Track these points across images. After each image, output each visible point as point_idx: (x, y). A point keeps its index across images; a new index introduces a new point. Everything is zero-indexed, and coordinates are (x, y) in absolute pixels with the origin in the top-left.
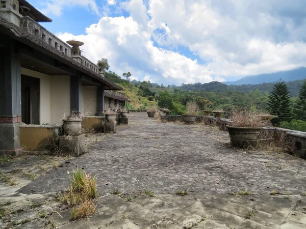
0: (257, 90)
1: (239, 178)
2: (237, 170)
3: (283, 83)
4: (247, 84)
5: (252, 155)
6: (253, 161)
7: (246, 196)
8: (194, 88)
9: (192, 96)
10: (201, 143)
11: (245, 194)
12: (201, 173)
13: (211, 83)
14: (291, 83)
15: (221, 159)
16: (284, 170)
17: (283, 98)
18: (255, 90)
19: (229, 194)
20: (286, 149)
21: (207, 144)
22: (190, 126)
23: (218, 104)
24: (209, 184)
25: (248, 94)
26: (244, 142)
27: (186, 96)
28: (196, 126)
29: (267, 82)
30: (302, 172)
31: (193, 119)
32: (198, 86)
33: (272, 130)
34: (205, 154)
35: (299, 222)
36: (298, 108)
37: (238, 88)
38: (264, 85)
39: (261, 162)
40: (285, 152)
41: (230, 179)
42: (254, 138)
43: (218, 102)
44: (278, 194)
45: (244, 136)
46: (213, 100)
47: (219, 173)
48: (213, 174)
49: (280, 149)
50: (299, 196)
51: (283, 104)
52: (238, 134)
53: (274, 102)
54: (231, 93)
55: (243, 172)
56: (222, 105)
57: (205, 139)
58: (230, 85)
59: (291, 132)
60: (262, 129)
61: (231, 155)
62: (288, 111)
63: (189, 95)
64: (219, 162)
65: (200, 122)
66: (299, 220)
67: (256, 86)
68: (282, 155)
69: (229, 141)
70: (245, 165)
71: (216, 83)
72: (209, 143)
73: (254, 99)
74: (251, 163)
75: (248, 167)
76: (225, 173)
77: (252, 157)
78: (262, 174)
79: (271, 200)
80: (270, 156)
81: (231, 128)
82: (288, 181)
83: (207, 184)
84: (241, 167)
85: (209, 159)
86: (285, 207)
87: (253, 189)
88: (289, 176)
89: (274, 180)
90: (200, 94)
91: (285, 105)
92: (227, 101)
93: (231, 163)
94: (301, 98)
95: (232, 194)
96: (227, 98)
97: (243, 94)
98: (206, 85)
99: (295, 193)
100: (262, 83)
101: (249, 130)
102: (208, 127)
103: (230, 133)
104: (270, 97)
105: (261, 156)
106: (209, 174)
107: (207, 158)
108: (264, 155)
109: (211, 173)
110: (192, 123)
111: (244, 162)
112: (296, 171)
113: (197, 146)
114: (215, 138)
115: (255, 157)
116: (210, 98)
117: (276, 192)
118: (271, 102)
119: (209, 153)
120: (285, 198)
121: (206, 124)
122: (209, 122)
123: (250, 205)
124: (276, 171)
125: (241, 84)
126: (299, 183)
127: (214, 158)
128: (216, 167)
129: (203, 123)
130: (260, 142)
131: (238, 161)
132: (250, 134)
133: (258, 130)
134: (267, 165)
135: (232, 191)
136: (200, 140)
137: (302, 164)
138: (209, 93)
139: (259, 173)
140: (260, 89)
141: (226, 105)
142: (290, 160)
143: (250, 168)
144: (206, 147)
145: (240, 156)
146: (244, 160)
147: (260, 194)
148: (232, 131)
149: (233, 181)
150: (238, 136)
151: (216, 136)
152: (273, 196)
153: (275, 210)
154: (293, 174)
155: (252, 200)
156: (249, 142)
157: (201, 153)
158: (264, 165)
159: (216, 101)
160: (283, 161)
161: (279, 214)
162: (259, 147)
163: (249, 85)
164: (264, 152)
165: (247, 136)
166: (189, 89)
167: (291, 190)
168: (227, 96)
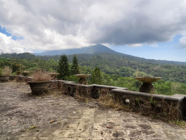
0: (53, 59)
1: (32, 116)
2: (32, 111)
3: (65, 55)
4: (47, 55)
5: (44, 99)
6: (44, 102)
7: (34, 129)
8: (11, 56)
9: (9, 62)
10: (10, 96)
11: (33, 128)
12: (3, 120)
13: (24, 54)
14: (70, 56)
15: (22, 105)
16: (61, 105)
17: (65, 64)
18: (52, 59)
19: (22, 131)
20: (64, 92)
21: (14, 96)
22: (5, 83)
23: (29, 67)
24: (7, 128)
25: (48, 61)
26: (40, 91)
27: (4, 62)
28: (9, 83)
29: (58, 55)
30: (70, 104)
31: (8, 78)
32: (14, 55)
33: (57, 82)
34: (11, 103)
35: (63, 137)
36: (73, 69)
37: (42, 57)
38: (56, 56)
39: (49, 102)
40: (63, 93)
41: (25, 120)
42: (46, 87)
43: (29, 66)
44: (55, 121)
45: (40, 87)
46: (25, 64)
47: (18, 117)
48: (13, 118)
49: (60, 92)
50: (66, 120)
51: (66, 67)
52: (36, 86)
53: (61, 66)
54: (38, 61)
55: (35, 112)
56: (32, 68)
57: (14, 92)
58: (37, 55)
59: (66, 82)
60: (51, 81)
61: (30, 101)
62: (68, 71)
63: (7, 61)
64: (20, 108)
65: (13, 80)
66: (63, 135)
67: (52, 56)
68: (61, 96)
69: (30, 92)
70: (38, 106)
71: (27, 53)
72: (16, 94)
73: (51, 64)
74: (43, 104)
75: (40, 107)
76: (23, 115)
77: (44, 100)
78: (48, 110)
79: (50, 127)
80: (55, 98)
81: (31, 83)
82: (62, 111)
83: (5, 128)
84: (35, 108)
85: (13, 107)
86: (57, 129)
87: (40, 122)
88: (63, 108)
89: (54, 113)
90: (16, 61)
91: (67, 67)
92: (35, 66)
93: (29, 107)
94: (74, 64)
95: (24, 131)
96: (35, 63)
97: (45, 61)
98: (20, 54)
99: (64, 118)
100: (55, 55)
101: (43, 83)
102: (18, 83)
103: (31, 86)
104: (59, 63)
105: (49, 99)
106: (9, 119)
107: (12, 106)
108: (51, 97)
109: (11, 118)
110: (7, 81)
111: (38, 104)
112: (66, 104)
113: (6, 98)
114: (22, 90)
115: (46, 100)
116: (24, 63)
117: (54, 121)
118: (59, 66)
119: (14, 102)
120: (58, 123)
121: (17, 81)
122: (20, 80)
123: (35, 135)
124: (56, 107)
125: (44, 55)
126: (67, 111)
127: (17, 106)
128: (17, 112)
129: (15, 81)
130: (50, 90)
131: (34, 105)
132: (44, 85)
133: (48, 83)
134: (52, 104)
135: (24, 128)
136: (9, 94)
137: (70, 100)
138: (23, 60)
139: (46, 110)
140: (54, 58)
141: (34, 68)
142: (65, 98)
143: (41, 108)
144: (12, 98)
145: (37, 101)
146: (39, 103)
147: (44, 125)
148: (32, 85)
149: (27, 120)
150: (36, 88)
151: (23, 89)
152: (51, 124)
153: (51, 134)
154: (65, 106)
155: (37, 131)
156: (43, 90)
157: (7, 103)
158: (50, 104)
159: (28, 65)
160: (61, 99)
161: (52, 136)
162: (49, 93)
163: (48, 56)
164: (51, 96)
165: (41, 87)
166: (7, 57)
167: (62, 117)
168: (35, 62)
